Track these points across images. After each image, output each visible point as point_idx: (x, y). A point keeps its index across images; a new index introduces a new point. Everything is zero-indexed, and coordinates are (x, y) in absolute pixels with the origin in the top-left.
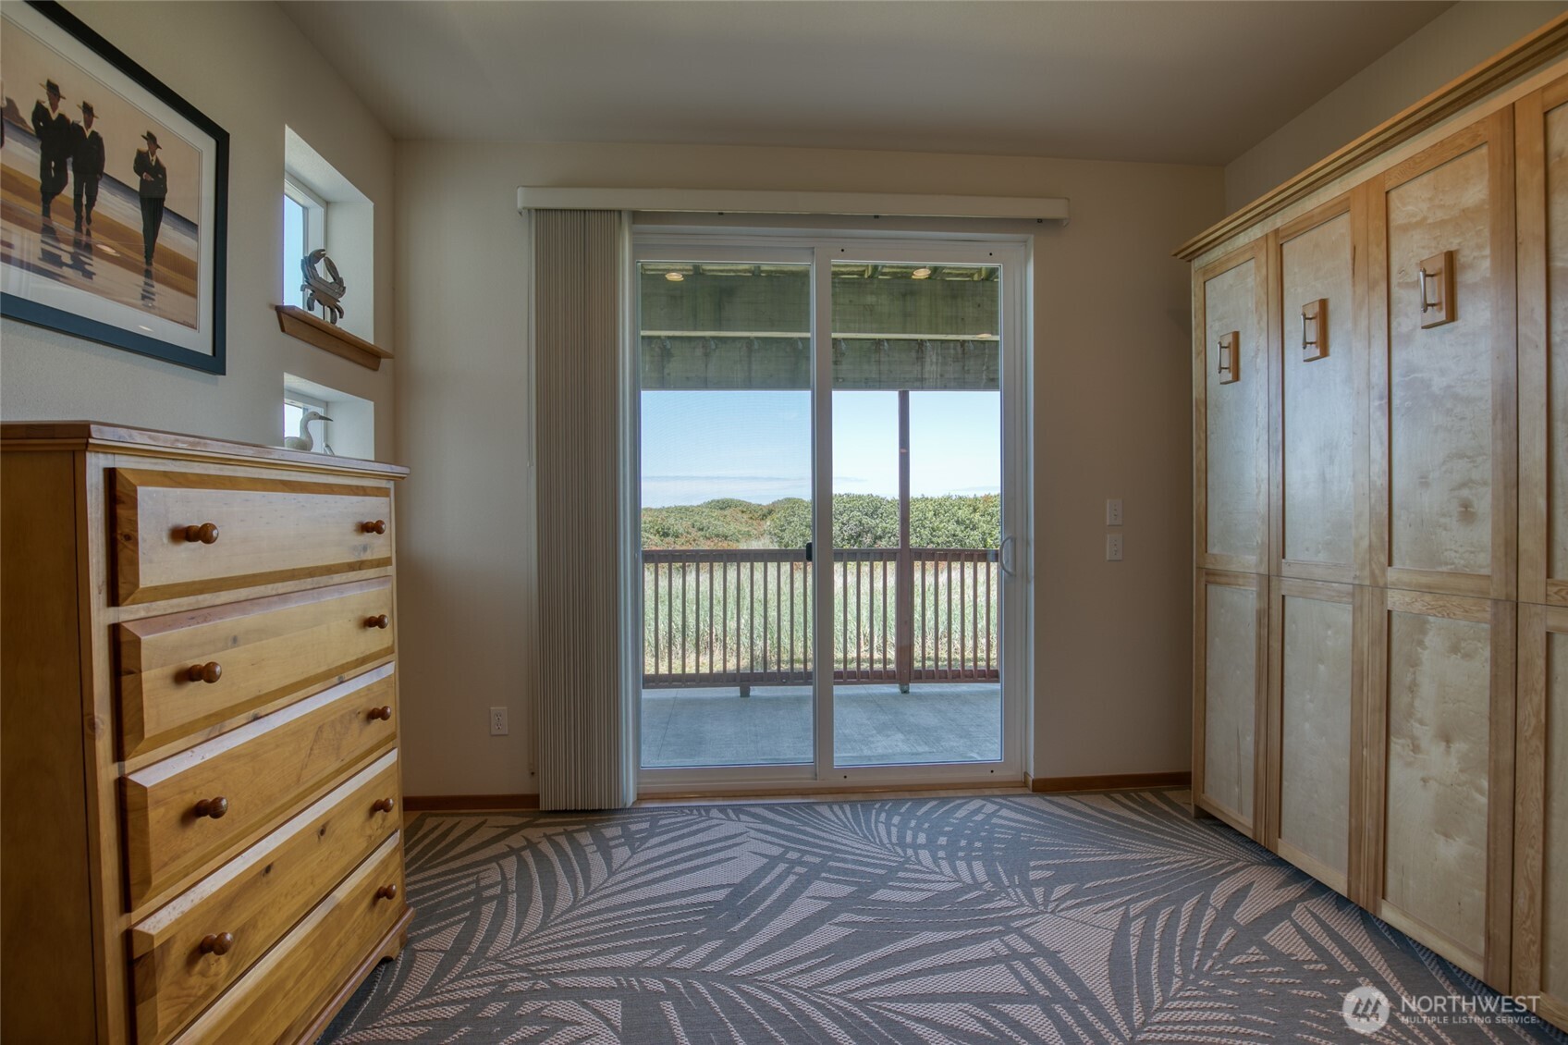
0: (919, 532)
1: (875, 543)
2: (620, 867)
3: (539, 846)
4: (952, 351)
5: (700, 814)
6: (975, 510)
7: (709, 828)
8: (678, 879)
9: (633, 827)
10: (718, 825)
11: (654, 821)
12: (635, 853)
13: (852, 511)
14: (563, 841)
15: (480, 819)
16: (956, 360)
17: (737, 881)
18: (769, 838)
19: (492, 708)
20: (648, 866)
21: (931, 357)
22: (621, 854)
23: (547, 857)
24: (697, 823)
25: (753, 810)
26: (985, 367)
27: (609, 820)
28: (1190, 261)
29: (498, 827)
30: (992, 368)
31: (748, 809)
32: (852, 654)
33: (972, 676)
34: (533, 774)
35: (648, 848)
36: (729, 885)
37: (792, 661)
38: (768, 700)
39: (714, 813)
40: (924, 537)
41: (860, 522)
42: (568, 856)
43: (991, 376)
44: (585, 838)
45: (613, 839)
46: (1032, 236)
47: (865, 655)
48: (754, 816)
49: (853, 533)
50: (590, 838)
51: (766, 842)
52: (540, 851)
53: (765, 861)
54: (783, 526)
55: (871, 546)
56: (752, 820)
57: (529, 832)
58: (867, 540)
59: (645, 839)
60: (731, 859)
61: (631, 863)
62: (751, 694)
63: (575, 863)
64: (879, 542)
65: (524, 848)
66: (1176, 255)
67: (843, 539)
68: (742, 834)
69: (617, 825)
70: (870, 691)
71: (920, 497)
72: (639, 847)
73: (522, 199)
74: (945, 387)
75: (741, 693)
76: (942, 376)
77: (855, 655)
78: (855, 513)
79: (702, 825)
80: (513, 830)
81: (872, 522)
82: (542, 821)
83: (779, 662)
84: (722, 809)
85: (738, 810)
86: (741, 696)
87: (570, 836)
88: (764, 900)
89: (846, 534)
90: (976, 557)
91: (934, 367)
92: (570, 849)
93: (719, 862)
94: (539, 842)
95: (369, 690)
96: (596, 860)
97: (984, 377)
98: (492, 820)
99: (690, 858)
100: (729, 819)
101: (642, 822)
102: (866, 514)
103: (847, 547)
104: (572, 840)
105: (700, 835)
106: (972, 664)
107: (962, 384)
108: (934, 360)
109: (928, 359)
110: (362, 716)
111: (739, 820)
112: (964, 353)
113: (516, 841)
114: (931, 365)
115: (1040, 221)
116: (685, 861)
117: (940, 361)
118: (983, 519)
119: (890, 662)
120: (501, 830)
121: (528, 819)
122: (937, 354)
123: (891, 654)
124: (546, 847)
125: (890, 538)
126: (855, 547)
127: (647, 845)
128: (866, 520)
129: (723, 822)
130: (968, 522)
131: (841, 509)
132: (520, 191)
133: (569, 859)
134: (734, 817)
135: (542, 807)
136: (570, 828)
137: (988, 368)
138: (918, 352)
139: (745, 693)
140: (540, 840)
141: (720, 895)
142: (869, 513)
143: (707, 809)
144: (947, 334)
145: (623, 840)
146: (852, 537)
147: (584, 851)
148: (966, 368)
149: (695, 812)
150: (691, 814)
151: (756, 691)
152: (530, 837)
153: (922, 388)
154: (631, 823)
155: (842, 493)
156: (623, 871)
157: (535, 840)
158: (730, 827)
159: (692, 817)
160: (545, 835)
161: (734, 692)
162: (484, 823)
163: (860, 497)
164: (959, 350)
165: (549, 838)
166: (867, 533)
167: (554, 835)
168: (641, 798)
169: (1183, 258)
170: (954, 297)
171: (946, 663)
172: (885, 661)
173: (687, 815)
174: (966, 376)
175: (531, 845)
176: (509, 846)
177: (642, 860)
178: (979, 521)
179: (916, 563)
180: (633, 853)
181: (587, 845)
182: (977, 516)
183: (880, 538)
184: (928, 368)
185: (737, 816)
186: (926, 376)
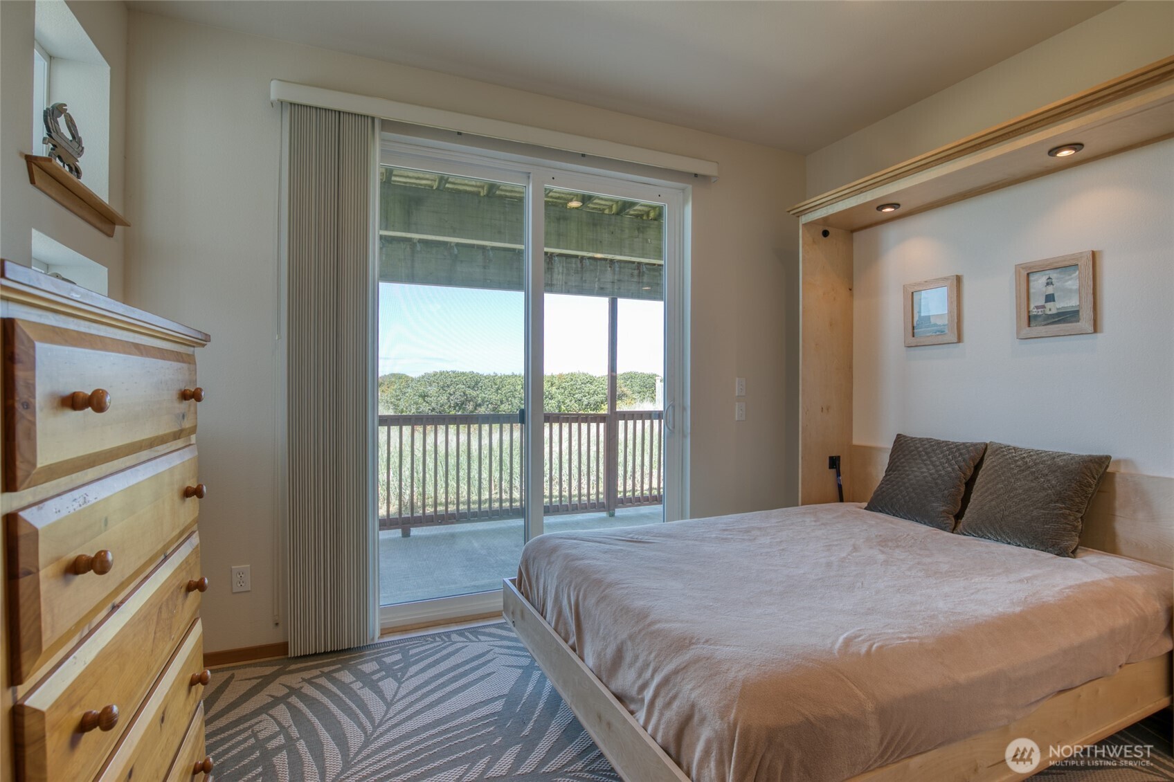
0: (511, 401)
1: (476, 409)
2: (395, 696)
3: (302, 690)
4: (574, 265)
5: (442, 639)
6: (552, 385)
7: (457, 651)
8: (453, 699)
9: (388, 660)
10: (463, 648)
11: (404, 651)
12: (402, 683)
13: (457, 384)
14: (323, 681)
15: (227, 675)
16: (577, 272)
17: (506, 691)
18: (514, 652)
19: (233, 567)
20: (420, 692)
21: (559, 267)
22: (388, 686)
23: (317, 700)
24: (444, 648)
25: (487, 630)
26: (597, 279)
27: (361, 657)
28: (799, 217)
29: (250, 679)
30: (602, 280)
31: (483, 630)
32: (485, 496)
33: (586, 508)
34: (277, 624)
35: (412, 677)
36: (501, 697)
37: (436, 504)
38: (428, 538)
39: (455, 637)
40: (515, 404)
41: (464, 393)
42: (338, 696)
43: (602, 286)
44: (346, 677)
45: (374, 673)
46: (691, 186)
47: (495, 496)
48: (490, 635)
49: (458, 401)
50: (351, 676)
51: (512, 655)
52: (306, 695)
53: (520, 671)
54: (399, 396)
55: (472, 412)
56: (491, 639)
57: (285, 679)
58: (470, 407)
59: (404, 670)
60: (489, 674)
61: (402, 692)
62: (412, 534)
63: (348, 701)
64: (479, 409)
65: (288, 695)
66: (789, 212)
67: (450, 407)
68: (488, 652)
69: (372, 660)
70: (509, 525)
71: (511, 374)
72: (403, 676)
73: (276, 91)
74: (568, 292)
75: (402, 534)
76: (566, 283)
77: (487, 497)
78: (460, 386)
79: (450, 649)
80: (267, 681)
81: (474, 393)
82: (293, 667)
83: (424, 506)
84: (460, 633)
85: (475, 632)
86: (403, 537)
87: (329, 676)
88: (537, 704)
89: (452, 402)
90: (589, 419)
91: (560, 276)
92: (335, 688)
93: (482, 678)
94: (301, 688)
95: (186, 562)
96: (367, 694)
97: (596, 286)
98: (240, 674)
99: (455, 679)
100: (471, 641)
101: (393, 654)
102: (469, 387)
103: (453, 412)
104: (334, 681)
105: (452, 658)
106: (577, 499)
107: (581, 291)
108: (561, 271)
109: (556, 270)
110: (183, 590)
111: (480, 641)
112: (582, 268)
113: (276, 689)
114: (558, 274)
115: (696, 175)
116: (452, 683)
117: (565, 272)
118: (558, 391)
119: (516, 501)
120: (255, 682)
121: (277, 667)
122: (563, 267)
123: (516, 495)
124: (309, 690)
125: (488, 405)
126: (460, 413)
127: (409, 674)
128: (469, 391)
129: (467, 644)
130: (547, 393)
131: (449, 383)
132: (273, 84)
133: (341, 698)
134: (474, 639)
135: (291, 653)
136: (326, 670)
137: (599, 280)
138: (548, 264)
139: (406, 534)
140: (301, 685)
141: (498, 706)
142: (472, 386)
143: (448, 635)
144: (589, 252)
145: (384, 673)
146: (458, 404)
147: (351, 689)
148: (584, 279)
149: (437, 639)
150: (435, 641)
151: (415, 532)
152: (289, 684)
153: (551, 291)
154: (384, 656)
155: (449, 370)
156: (399, 700)
157: (297, 686)
158: (475, 648)
159: (435, 644)
160: (304, 680)
161: (397, 533)
162: (232, 677)
163: (463, 374)
164: (579, 265)
165: (309, 681)
166: (469, 401)
167: (312, 678)
168: (384, 632)
169: (794, 214)
170: (595, 225)
171: (558, 499)
172: (511, 500)
173: (432, 642)
174: (584, 284)
175: (293, 691)
176: (272, 696)
177: (411, 688)
178: (556, 393)
179: (545, 424)
180: (400, 683)
181: (351, 683)
182: (554, 389)
183: (480, 405)
184: (555, 276)
185: (477, 638)
186: (555, 282)
